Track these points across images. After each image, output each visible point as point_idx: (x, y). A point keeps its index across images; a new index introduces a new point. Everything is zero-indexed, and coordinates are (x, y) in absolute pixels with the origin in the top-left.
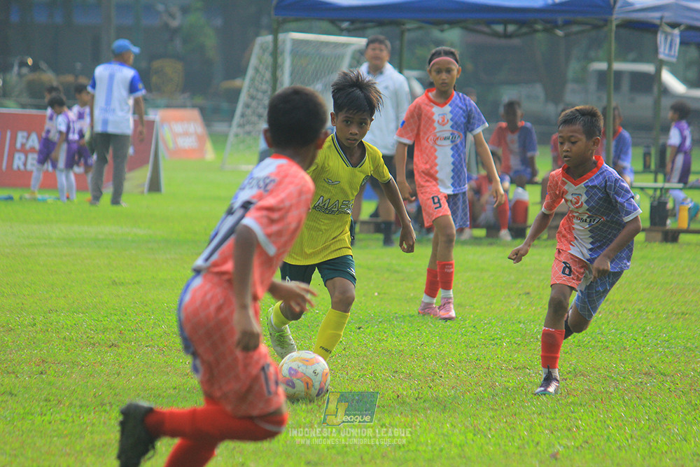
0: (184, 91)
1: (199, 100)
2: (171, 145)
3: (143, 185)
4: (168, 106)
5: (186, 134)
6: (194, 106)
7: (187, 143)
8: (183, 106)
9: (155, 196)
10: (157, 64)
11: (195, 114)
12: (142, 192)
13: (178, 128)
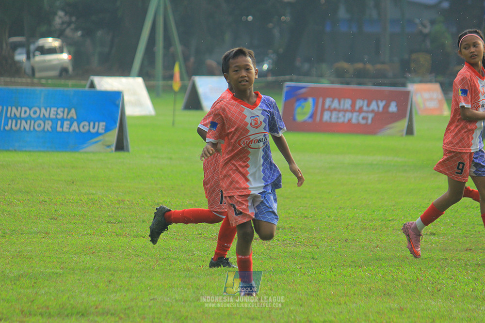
0: (431, 73)
1: (440, 78)
2: (422, 106)
3: (402, 131)
4: (421, 82)
5: (431, 99)
6: (436, 82)
7: (432, 105)
8: (430, 82)
9: (410, 138)
10: (414, 56)
11: (437, 87)
12: (402, 136)
13: (426, 95)
